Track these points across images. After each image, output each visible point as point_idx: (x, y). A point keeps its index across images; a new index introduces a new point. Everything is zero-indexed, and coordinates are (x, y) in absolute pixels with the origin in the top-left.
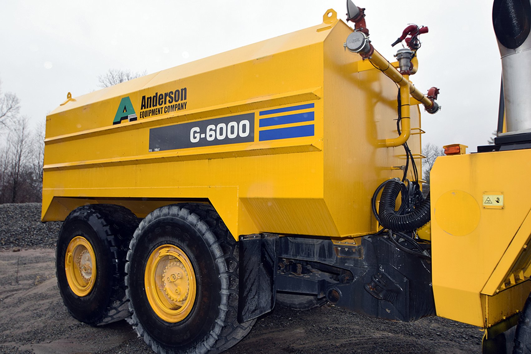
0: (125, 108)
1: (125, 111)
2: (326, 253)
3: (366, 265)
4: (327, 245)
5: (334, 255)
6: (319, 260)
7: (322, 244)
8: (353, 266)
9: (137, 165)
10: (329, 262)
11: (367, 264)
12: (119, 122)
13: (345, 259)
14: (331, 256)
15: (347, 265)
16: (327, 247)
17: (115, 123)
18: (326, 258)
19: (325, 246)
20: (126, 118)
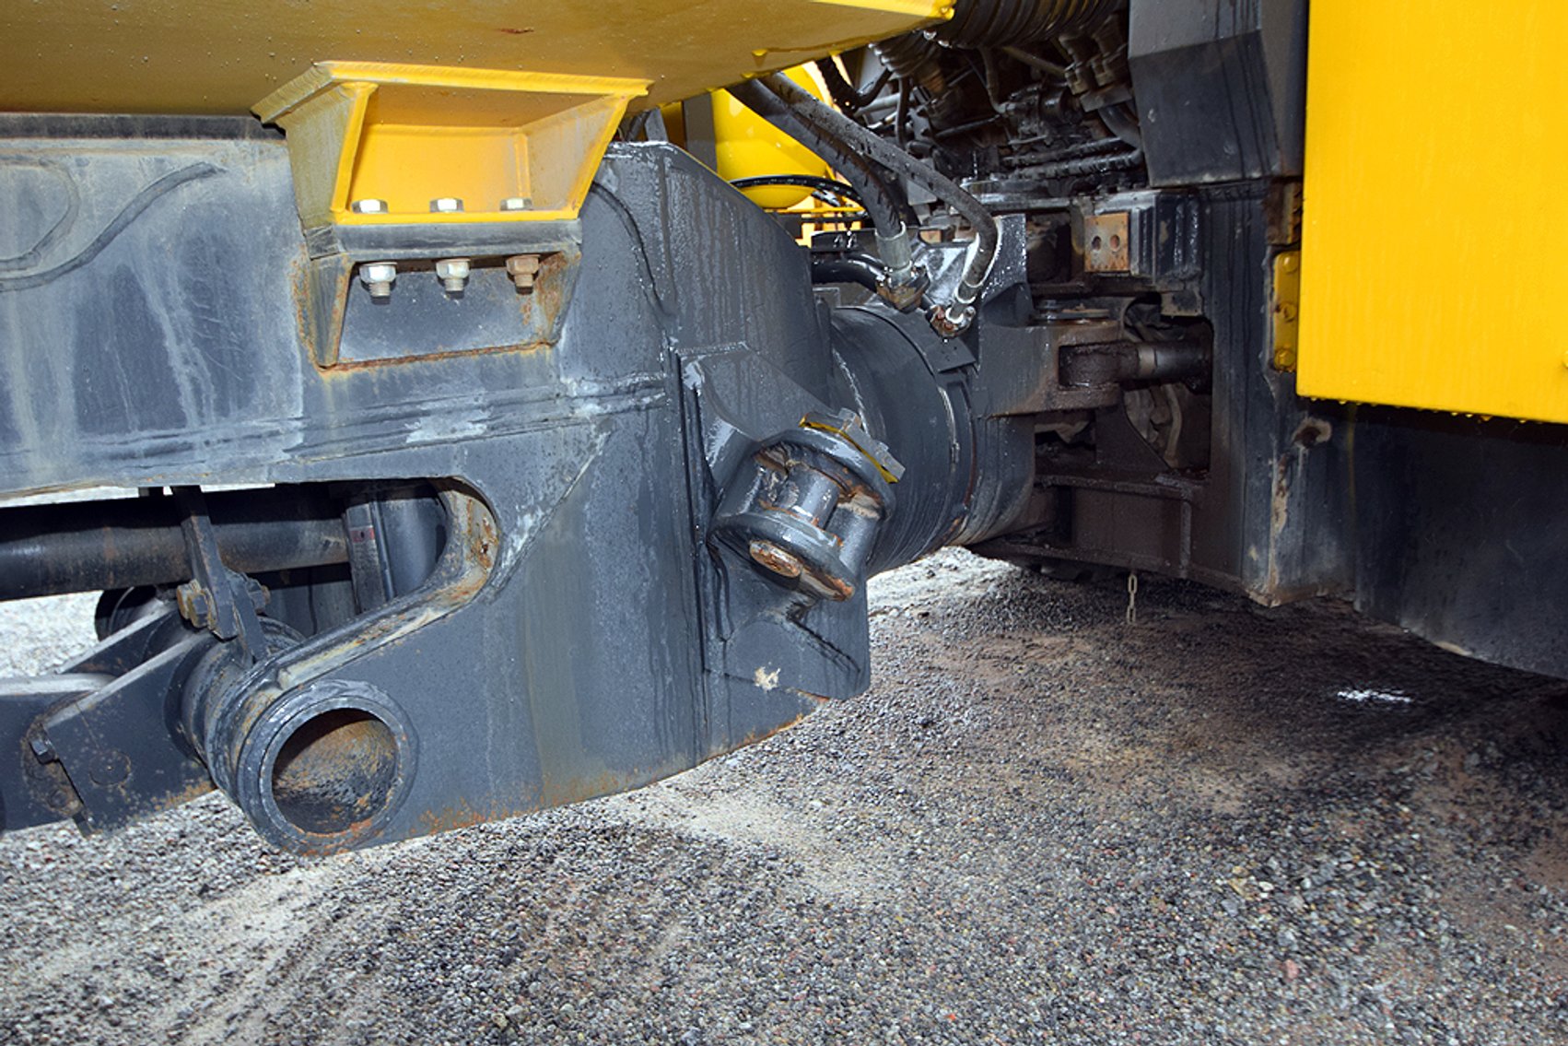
2: (176, 362)
3: (587, 398)
4: (175, 268)
5: (276, 376)
6: (92, 465)
7: (107, 262)
8: (478, 430)
10: (227, 455)
11: (595, 389)
13: (394, 388)
14: (247, 387)
15: (430, 435)
16: (178, 296)
18: (181, 421)
19: (148, 285)
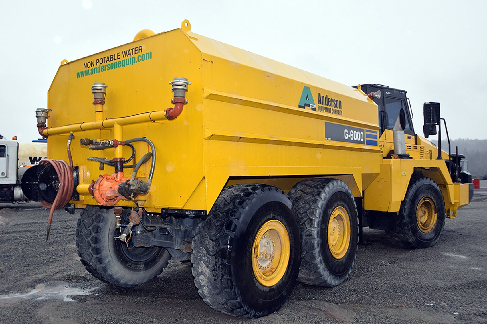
0: (307, 97)
1: (307, 99)
9: (319, 149)
12: (304, 107)
17: (300, 107)
20: (309, 106)
